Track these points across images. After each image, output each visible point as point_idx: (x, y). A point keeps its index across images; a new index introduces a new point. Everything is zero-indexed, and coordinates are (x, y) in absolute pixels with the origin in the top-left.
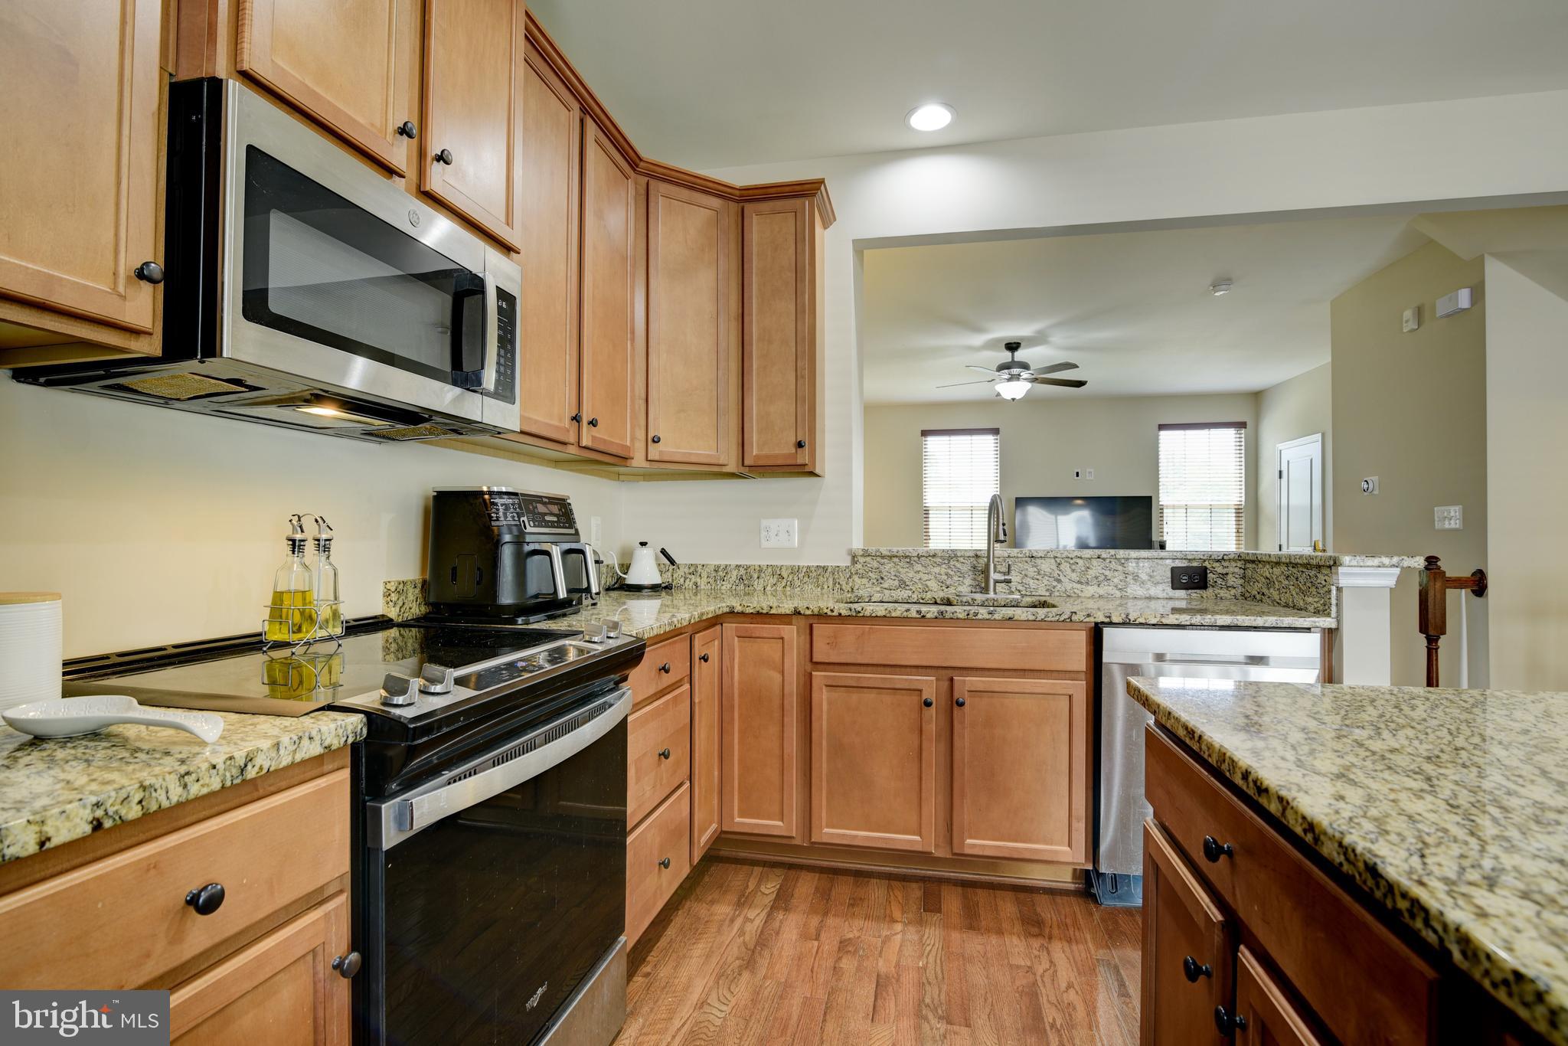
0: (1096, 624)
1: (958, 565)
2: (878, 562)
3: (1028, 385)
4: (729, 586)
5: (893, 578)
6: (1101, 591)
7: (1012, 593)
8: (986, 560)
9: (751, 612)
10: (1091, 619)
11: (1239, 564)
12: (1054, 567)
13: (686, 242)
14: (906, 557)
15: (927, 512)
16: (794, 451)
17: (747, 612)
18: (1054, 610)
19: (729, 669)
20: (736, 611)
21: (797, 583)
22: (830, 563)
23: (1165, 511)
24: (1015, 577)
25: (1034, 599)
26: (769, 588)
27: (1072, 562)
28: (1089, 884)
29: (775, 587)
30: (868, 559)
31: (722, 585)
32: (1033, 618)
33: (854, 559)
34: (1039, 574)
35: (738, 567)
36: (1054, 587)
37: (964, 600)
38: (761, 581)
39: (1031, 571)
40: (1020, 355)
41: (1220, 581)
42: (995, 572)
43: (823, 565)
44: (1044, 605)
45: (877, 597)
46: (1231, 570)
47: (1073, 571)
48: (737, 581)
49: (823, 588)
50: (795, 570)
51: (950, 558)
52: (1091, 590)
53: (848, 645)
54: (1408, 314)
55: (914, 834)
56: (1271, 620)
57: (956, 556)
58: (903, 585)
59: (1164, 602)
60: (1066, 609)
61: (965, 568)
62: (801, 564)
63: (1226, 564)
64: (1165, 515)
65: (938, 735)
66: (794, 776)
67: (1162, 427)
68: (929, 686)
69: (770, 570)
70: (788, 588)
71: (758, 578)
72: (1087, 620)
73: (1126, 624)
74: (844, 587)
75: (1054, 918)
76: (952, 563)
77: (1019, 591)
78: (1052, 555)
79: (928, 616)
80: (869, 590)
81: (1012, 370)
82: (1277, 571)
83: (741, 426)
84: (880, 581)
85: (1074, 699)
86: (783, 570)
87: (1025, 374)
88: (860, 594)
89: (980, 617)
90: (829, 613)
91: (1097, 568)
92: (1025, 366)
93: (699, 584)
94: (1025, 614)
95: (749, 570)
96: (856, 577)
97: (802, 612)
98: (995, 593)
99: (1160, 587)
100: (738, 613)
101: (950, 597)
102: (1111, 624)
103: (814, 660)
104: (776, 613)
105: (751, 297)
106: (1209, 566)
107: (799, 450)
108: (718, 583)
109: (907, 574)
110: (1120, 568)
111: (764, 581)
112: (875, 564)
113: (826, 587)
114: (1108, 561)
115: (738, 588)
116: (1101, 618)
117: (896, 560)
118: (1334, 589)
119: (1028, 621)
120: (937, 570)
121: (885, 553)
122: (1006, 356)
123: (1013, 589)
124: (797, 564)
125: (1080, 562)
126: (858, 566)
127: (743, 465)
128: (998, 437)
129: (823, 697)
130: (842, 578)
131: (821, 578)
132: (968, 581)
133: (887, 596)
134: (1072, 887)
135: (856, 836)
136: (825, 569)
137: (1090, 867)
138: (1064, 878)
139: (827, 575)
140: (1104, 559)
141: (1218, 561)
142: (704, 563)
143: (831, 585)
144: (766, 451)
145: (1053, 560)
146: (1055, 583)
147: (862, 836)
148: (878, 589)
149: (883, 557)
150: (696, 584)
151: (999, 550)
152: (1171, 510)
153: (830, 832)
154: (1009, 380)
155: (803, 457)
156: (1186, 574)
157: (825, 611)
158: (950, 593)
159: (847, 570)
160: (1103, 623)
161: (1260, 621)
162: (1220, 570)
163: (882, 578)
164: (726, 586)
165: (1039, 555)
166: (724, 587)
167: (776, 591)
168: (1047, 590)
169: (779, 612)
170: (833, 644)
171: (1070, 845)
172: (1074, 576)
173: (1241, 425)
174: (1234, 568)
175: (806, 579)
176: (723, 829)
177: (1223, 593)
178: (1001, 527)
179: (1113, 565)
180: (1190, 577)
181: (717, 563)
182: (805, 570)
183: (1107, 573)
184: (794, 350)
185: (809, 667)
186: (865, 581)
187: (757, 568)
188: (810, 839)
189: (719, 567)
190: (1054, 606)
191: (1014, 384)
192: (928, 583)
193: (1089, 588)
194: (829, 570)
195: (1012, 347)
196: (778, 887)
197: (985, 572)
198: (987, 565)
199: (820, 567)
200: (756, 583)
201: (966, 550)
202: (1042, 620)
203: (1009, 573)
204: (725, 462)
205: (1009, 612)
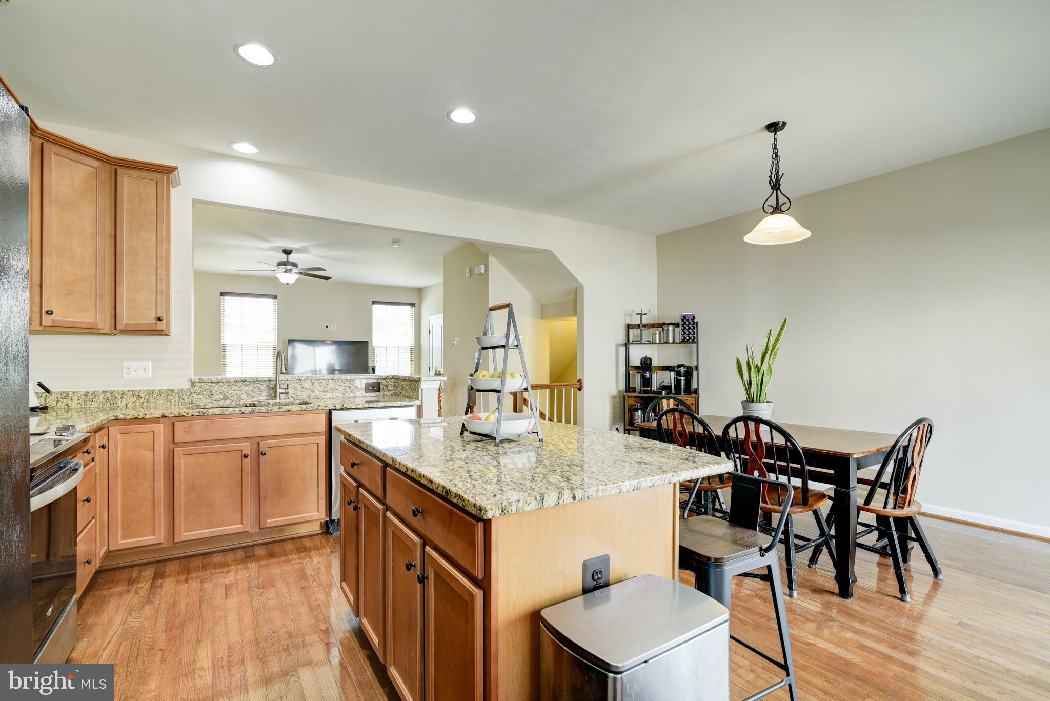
0: (330, 410)
1: (259, 385)
2: (209, 385)
3: (297, 276)
4: (97, 405)
5: (219, 394)
6: (334, 395)
7: (289, 398)
8: (275, 382)
9: (131, 418)
10: (327, 408)
11: (393, 380)
12: (311, 385)
13: (72, 185)
14: (228, 382)
15: (224, 348)
16: (155, 322)
17: (128, 418)
18: (311, 405)
19: (114, 454)
20: (119, 418)
21: (152, 400)
22: (176, 387)
23: (375, 349)
24: (290, 391)
25: (300, 401)
26: (130, 404)
27: (319, 382)
28: (328, 528)
29: (134, 404)
30: (203, 384)
31: (91, 404)
32: (300, 409)
33: (193, 384)
34: (303, 388)
35: (105, 392)
36: (311, 395)
37: (263, 403)
38: (124, 400)
39: (299, 387)
40: (292, 258)
41: (385, 388)
42: (280, 388)
43: (171, 389)
44: (306, 403)
45: (209, 405)
46: (390, 383)
47: (320, 386)
48: (104, 401)
49: (171, 402)
50: (150, 393)
51: (254, 382)
52: (329, 395)
53: (199, 431)
54: (467, 270)
55: (238, 524)
56: (399, 403)
57: (258, 381)
58: (225, 397)
59: (361, 399)
60: (315, 404)
61: (263, 387)
62: (155, 389)
63: (387, 380)
64: (375, 351)
65: (251, 472)
66: (162, 509)
67: (374, 302)
68: (246, 448)
69: (131, 393)
70: (145, 404)
71: (121, 398)
72: (325, 408)
73: (342, 409)
74: (186, 401)
75: (312, 544)
76: (255, 384)
77: (293, 397)
78: (309, 379)
79: (246, 412)
80: (203, 401)
81: (287, 266)
82: (405, 383)
83: (113, 305)
84: (211, 396)
85: (320, 444)
86: (141, 392)
87: (295, 270)
88: (198, 403)
89: (273, 411)
90: (186, 415)
91: (332, 384)
92: (295, 265)
93: (70, 405)
94: (296, 408)
95: (114, 394)
96: (194, 395)
97: (167, 416)
98: (280, 399)
99: (361, 392)
100: (121, 419)
101: (255, 402)
102: (336, 409)
103: (176, 442)
104: (150, 417)
105: (122, 226)
106: (381, 382)
107: (159, 322)
108: (88, 403)
109: (228, 391)
110: (342, 384)
111: (126, 400)
112: (207, 387)
113: (173, 401)
114: (337, 381)
115: (105, 406)
116: (331, 407)
117: (221, 384)
118: (420, 389)
119: (298, 411)
120: (246, 388)
121: (214, 380)
122: (283, 257)
123: (290, 397)
124: (151, 388)
125: (323, 381)
126: (196, 388)
127: (115, 328)
128: (277, 301)
129: (181, 462)
130: (185, 396)
131: (170, 397)
132: (265, 394)
133: (216, 404)
134: (320, 532)
135: (204, 533)
136: (172, 391)
137: (328, 519)
138: (316, 528)
139: (174, 394)
140: (335, 380)
141: (385, 379)
142: (74, 391)
143: (177, 400)
144: (133, 321)
145: (310, 382)
146: (311, 393)
147: (206, 532)
148: (210, 401)
149: (212, 382)
150: (68, 405)
151: (282, 378)
152: (379, 349)
153: (185, 535)
154: (285, 272)
155: (161, 326)
156: (371, 386)
157: (183, 414)
158: (254, 400)
159: (188, 391)
160: (332, 409)
161: (395, 404)
162: (385, 383)
163: (212, 394)
164: (94, 405)
165: (303, 379)
166: (92, 406)
167: (135, 406)
168: (307, 396)
169: (152, 417)
170: (188, 431)
171: (318, 511)
172: (321, 389)
173: (413, 305)
174: (391, 382)
175: (159, 397)
176: (110, 550)
177: (386, 393)
178: (283, 366)
179: (339, 383)
180: (373, 387)
181: (87, 390)
182: (158, 392)
183: (336, 386)
184: (155, 263)
185: (172, 446)
186: (200, 397)
187: (121, 392)
188: (174, 541)
189: (88, 393)
190: (310, 404)
191: (288, 275)
192: (241, 396)
193: (328, 394)
194: (176, 391)
195: (287, 252)
196: (154, 571)
197: (275, 389)
198: (276, 385)
199: (169, 390)
200: (119, 402)
201: (263, 378)
202: (305, 410)
203: (287, 388)
204: (102, 328)
205: (289, 407)
